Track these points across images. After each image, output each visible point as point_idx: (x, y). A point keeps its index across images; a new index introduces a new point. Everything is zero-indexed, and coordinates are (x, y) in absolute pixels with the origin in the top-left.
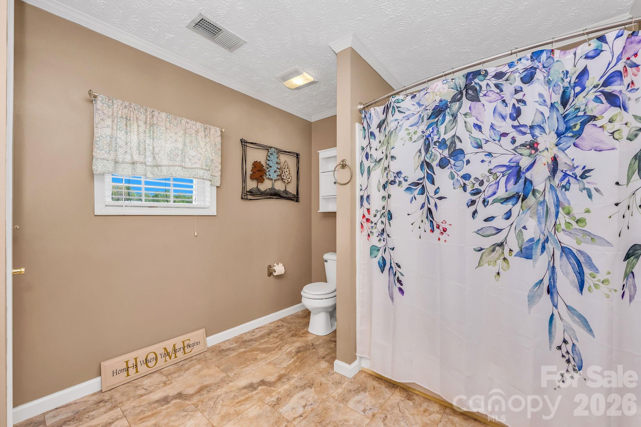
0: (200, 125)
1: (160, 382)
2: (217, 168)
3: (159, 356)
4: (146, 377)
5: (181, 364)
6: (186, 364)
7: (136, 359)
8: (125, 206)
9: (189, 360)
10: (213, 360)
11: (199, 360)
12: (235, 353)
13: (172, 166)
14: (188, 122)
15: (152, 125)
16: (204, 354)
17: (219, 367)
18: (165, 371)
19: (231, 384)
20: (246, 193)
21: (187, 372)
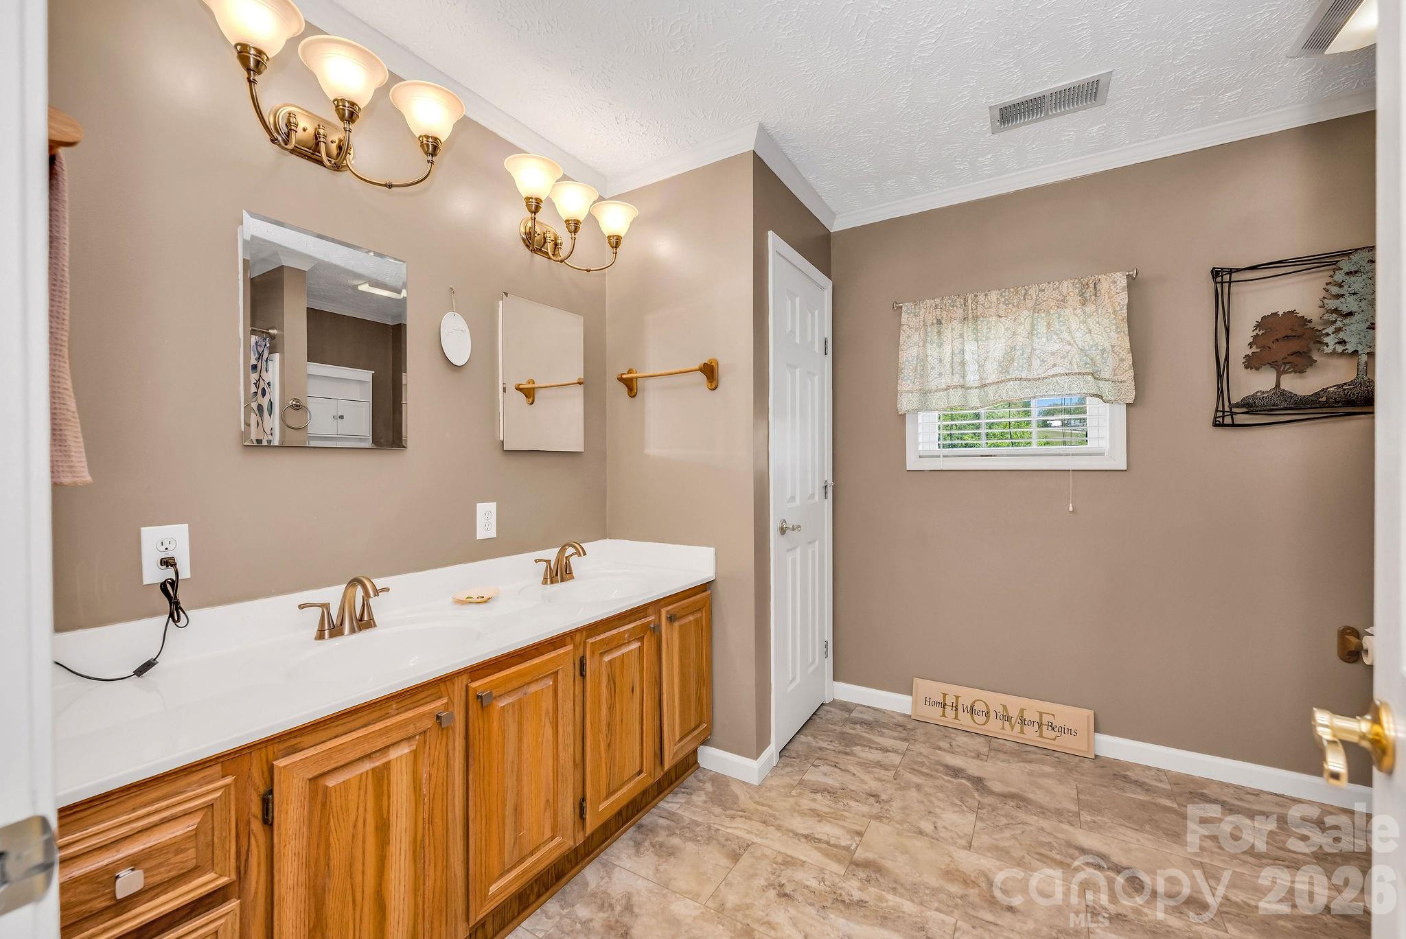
0: (1070, 285)
1: (974, 750)
2: (1124, 362)
3: (992, 714)
4: (967, 734)
5: (1029, 748)
6: (1036, 753)
7: (957, 698)
8: (944, 456)
9: (1045, 752)
10: (1085, 778)
11: (1060, 762)
12: (1142, 797)
13: (1003, 381)
14: (1043, 288)
15: (976, 318)
16: (1080, 761)
17: (1078, 793)
18: (994, 743)
19: (1066, 827)
20: (1227, 409)
21: (1021, 764)
